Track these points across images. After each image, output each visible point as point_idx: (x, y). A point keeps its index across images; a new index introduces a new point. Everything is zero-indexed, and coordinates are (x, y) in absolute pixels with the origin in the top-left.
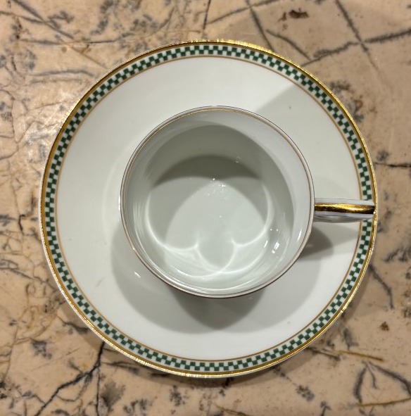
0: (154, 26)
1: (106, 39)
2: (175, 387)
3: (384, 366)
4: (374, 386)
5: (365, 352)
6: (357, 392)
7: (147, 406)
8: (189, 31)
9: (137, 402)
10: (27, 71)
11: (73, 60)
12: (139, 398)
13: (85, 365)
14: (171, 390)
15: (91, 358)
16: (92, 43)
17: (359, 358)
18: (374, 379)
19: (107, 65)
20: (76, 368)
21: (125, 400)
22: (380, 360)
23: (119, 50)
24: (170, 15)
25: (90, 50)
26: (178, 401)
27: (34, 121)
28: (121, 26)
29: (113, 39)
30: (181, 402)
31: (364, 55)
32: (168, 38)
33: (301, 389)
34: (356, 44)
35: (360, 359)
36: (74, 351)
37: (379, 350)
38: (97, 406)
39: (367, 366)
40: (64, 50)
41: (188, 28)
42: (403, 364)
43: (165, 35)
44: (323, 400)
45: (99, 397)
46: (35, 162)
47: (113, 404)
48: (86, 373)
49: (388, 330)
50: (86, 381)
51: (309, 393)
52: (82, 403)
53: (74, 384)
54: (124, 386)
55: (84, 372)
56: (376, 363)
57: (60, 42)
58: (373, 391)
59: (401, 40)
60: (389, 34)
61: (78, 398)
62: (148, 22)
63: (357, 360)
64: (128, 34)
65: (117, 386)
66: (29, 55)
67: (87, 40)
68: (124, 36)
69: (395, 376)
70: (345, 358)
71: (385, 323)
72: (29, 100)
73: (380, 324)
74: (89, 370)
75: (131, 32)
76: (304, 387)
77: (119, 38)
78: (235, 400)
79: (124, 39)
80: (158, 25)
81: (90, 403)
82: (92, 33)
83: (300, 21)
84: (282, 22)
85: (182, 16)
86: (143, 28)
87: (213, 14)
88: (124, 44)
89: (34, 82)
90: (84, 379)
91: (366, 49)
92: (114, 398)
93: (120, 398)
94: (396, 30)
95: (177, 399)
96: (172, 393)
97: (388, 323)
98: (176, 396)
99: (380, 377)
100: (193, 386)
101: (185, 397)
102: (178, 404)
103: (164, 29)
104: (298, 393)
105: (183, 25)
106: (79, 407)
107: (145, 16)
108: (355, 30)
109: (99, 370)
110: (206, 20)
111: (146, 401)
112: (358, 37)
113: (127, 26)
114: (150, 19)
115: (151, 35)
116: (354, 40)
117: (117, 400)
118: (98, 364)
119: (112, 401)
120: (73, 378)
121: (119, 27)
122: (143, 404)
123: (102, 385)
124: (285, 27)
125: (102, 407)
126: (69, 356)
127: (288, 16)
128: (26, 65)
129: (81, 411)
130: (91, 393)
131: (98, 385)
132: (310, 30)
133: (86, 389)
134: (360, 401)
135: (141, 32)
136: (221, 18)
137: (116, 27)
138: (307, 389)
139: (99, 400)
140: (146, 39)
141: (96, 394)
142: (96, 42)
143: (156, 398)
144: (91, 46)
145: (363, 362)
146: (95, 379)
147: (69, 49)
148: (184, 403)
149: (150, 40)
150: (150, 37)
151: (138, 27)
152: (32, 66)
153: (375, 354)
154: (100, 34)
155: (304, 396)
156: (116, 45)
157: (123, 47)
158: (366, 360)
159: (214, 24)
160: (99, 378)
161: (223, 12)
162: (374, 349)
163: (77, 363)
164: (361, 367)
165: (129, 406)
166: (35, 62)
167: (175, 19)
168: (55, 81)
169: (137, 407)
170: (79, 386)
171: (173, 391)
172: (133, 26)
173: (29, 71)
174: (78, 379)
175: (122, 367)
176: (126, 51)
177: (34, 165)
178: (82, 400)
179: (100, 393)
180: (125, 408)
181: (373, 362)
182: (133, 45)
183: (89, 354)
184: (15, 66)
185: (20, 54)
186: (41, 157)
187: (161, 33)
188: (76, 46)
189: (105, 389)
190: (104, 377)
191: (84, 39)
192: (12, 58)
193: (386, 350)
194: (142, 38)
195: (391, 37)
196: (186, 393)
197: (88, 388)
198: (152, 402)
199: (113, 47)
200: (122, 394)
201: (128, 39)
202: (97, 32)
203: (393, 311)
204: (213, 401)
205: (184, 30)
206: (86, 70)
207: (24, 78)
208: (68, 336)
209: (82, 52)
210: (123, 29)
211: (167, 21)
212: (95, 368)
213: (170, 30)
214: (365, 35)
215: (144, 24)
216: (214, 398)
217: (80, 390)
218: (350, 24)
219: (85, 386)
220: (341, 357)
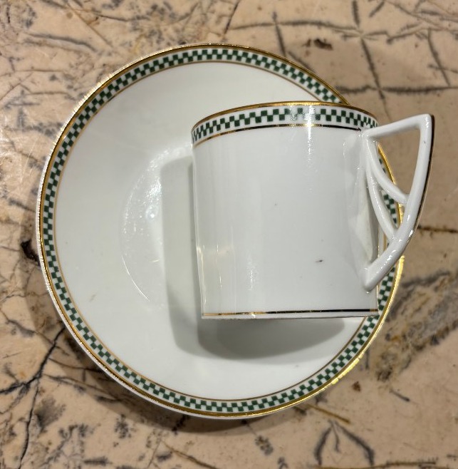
0: (173, 16)
1: (119, 17)
2: (123, 416)
3: (350, 428)
4: (337, 449)
5: (332, 411)
6: (318, 453)
7: (87, 433)
8: (209, 31)
9: (76, 426)
10: (22, 27)
11: (78, 29)
12: (80, 423)
13: (23, 374)
14: (117, 419)
15: (32, 366)
16: (102, 16)
17: (325, 415)
18: (338, 441)
19: (114, 44)
20: (12, 375)
21: (63, 422)
22: (347, 421)
23: (130, 31)
24: (192, 10)
25: (98, 23)
26: (124, 433)
27: (19, 84)
28: (137, 7)
29: (126, 18)
30: (127, 435)
31: (380, 102)
32: (185, 33)
33: (260, 440)
34: (374, 89)
35: (327, 417)
36: (14, 355)
37: (347, 410)
38: (28, 424)
39: (332, 426)
40: (69, 16)
41: (209, 28)
42: (369, 430)
43: (183, 29)
44: (281, 455)
45: (33, 413)
46: (10, 130)
47: (48, 424)
48: (23, 384)
49: (359, 390)
50: (21, 392)
51: (268, 446)
52: (11, 418)
53: (6, 394)
54: (64, 406)
55: (21, 381)
56: (342, 423)
57: (67, 6)
58: (335, 454)
59: (417, 97)
60: (407, 88)
61: (7, 411)
62: (167, 11)
63: (324, 418)
64: (143, 18)
65: (56, 405)
66: (28, 10)
67: (97, 12)
68: (139, 18)
69: (358, 441)
70: (311, 414)
71: (358, 382)
72: (18, 59)
73: (353, 382)
74: (27, 380)
75: (147, 16)
76: (264, 438)
77: (133, 20)
78: (188, 441)
79: (137, 21)
80: (178, 17)
81: (21, 419)
82: (104, 6)
83: (324, 52)
84: (305, 49)
85: (205, 15)
86: (161, 16)
87: (237, 20)
88: (137, 27)
89: (29, 42)
90: (19, 390)
91: (382, 97)
92: (51, 418)
93: (57, 419)
94: (415, 85)
95: (123, 431)
96: (118, 423)
97: (361, 383)
98: (122, 427)
99: (344, 440)
100: (144, 418)
101: (132, 429)
102: (123, 436)
103: (182, 22)
104: (257, 444)
105: (203, 23)
106: (7, 422)
107: (166, 4)
108: (376, 76)
109: (39, 383)
110: (228, 25)
111: (87, 426)
112: (377, 82)
113: (144, 9)
114: (170, 8)
115: (168, 25)
116: (373, 84)
117: (53, 420)
118: (39, 375)
119: (47, 422)
120: (6, 386)
121: (135, 8)
122: (83, 430)
123: (39, 400)
124: (308, 53)
125: (34, 425)
126: (6, 360)
127: (312, 43)
128: (23, 21)
129: (8, 427)
130: (23, 408)
131: (35, 399)
132: (332, 64)
133: (19, 402)
134: (320, 463)
135: (158, 19)
136: (243, 27)
137: (132, 6)
138: (266, 441)
139: (32, 418)
140: (162, 28)
141: (29, 409)
142: (107, 17)
143: (99, 425)
144: (101, 19)
145: (330, 421)
146: (32, 392)
147: (75, 16)
148: (130, 436)
149: (165, 30)
150: (166, 27)
151: (156, 13)
152: (29, 23)
153: (343, 414)
154: (113, 10)
155: (262, 448)
156: (129, 25)
157: (135, 29)
158: (333, 419)
159: (236, 32)
160: (37, 392)
161: (248, 22)
162: (343, 409)
163: (14, 369)
164: (326, 425)
165: (66, 430)
166: (34, 20)
167: (197, 15)
168: (52, 46)
169: (76, 432)
170: (12, 398)
171: (120, 420)
172: (150, 10)
173: (25, 28)
174: (12, 389)
175: (67, 383)
176: (137, 34)
177: (9, 133)
178: (11, 414)
179: (35, 409)
180: (61, 432)
181: (339, 422)
182: (146, 30)
183: (31, 362)
184: (9, 18)
185: (18, 7)
186: (18, 126)
187: (179, 25)
188: (84, 15)
189: (42, 405)
190: (44, 391)
191: (93, 10)
192: (8, 9)
193: (354, 412)
194: (158, 26)
195: (409, 91)
196: (134, 425)
197: (21, 401)
198: (94, 429)
199: (125, 27)
200: (61, 415)
201: (142, 23)
202: (110, 7)
203: (367, 371)
204: (163, 439)
205: (204, 28)
206: (90, 43)
207: (17, 34)
208: (9, 336)
209: (89, 23)
210: (139, 11)
211: (188, 15)
212: (34, 378)
213: (190, 25)
214: (384, 83)
215: (162, 11)
216: (165, 436)
217: (12, 401)
218: (372, 67)
219: (19, 399)
220: (308, 412)
